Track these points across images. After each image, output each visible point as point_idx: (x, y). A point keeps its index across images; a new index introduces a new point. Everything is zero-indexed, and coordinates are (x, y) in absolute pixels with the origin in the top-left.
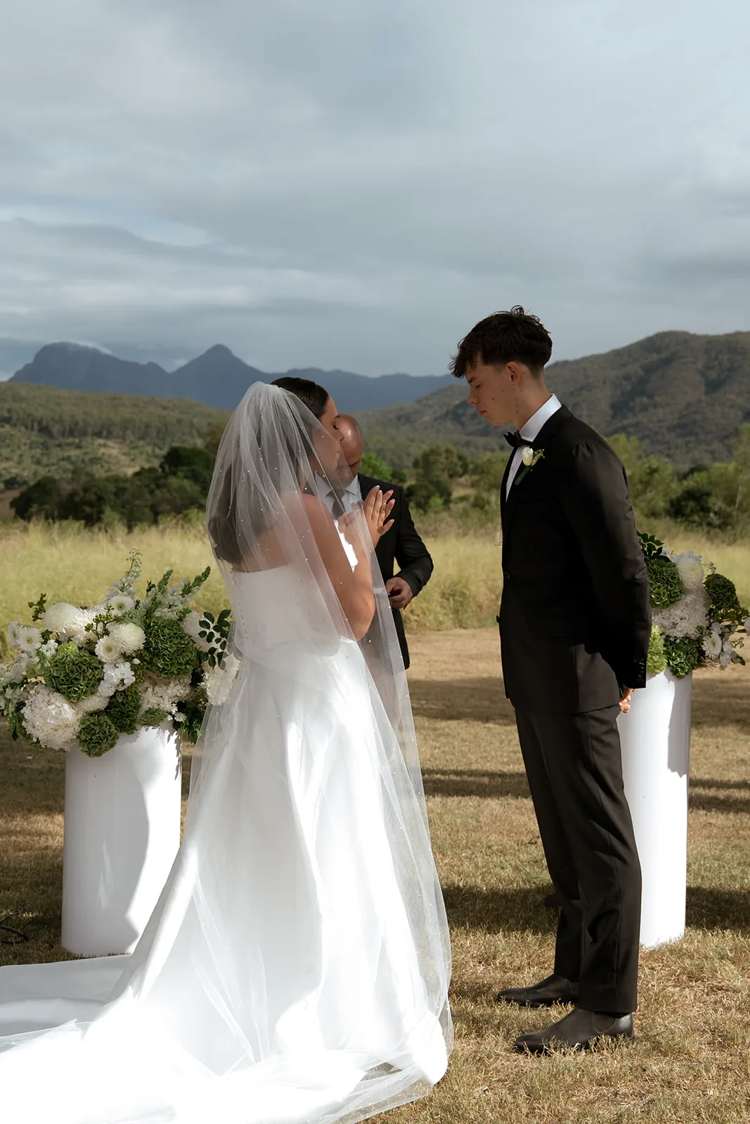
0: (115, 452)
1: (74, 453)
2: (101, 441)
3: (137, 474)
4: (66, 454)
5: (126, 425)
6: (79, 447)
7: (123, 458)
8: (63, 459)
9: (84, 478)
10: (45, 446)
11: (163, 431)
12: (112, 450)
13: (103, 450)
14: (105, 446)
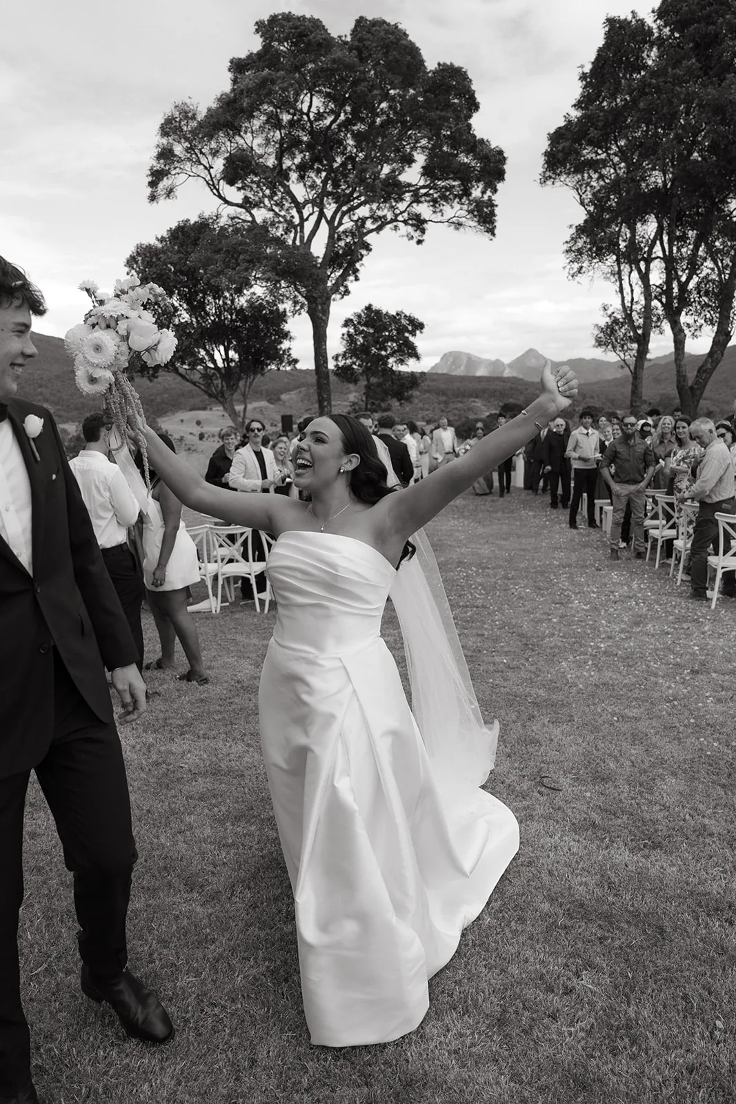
0: (479, 404)
1: (460, 405)
2: (473, 399)
3: (488, 417)
4: (455, 406)
5: (484, 391)
6: (461, 402)
7: (483, 407)
8: (454, 409)
9: (464, 419)
10: (446, 403)
11: (502, 394)
12: (479, 403)
13: (473, 404)
14: (474, 402)
